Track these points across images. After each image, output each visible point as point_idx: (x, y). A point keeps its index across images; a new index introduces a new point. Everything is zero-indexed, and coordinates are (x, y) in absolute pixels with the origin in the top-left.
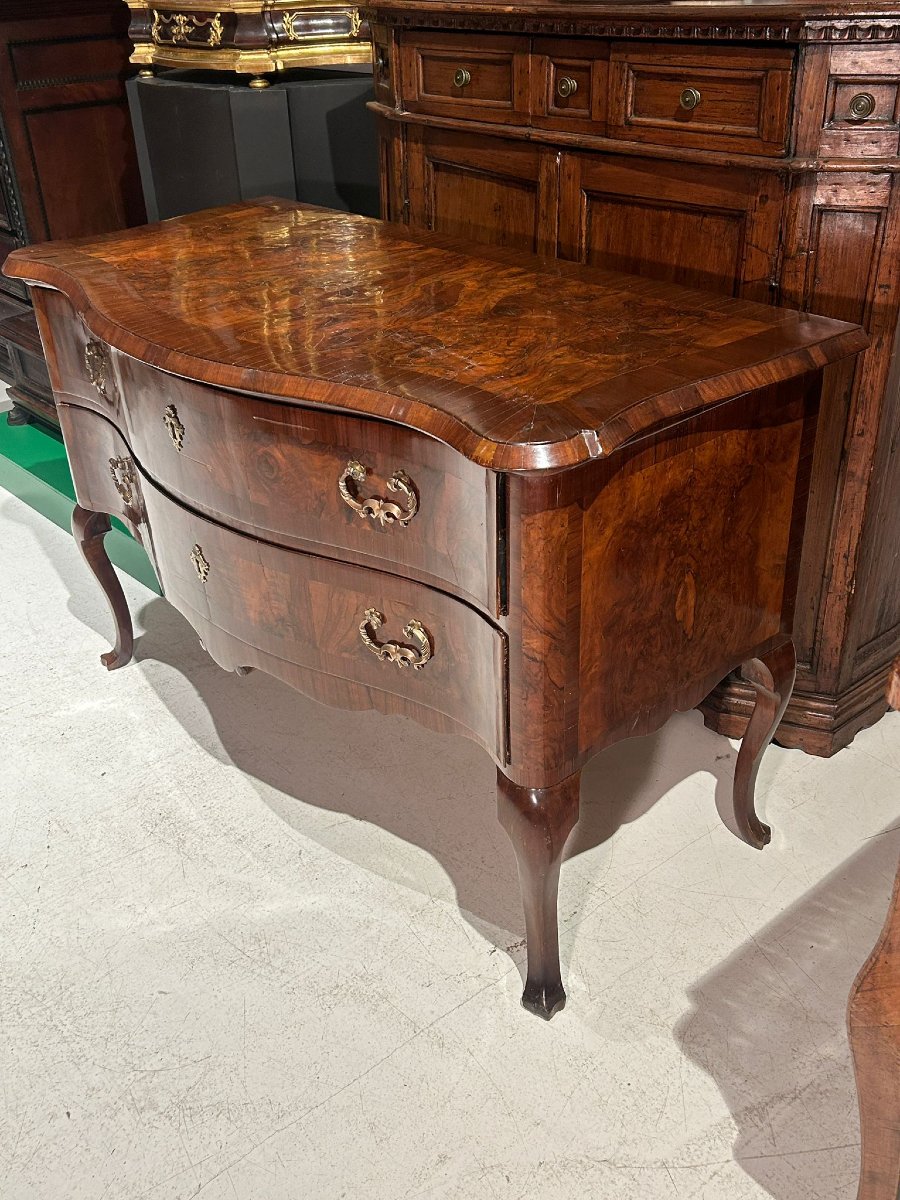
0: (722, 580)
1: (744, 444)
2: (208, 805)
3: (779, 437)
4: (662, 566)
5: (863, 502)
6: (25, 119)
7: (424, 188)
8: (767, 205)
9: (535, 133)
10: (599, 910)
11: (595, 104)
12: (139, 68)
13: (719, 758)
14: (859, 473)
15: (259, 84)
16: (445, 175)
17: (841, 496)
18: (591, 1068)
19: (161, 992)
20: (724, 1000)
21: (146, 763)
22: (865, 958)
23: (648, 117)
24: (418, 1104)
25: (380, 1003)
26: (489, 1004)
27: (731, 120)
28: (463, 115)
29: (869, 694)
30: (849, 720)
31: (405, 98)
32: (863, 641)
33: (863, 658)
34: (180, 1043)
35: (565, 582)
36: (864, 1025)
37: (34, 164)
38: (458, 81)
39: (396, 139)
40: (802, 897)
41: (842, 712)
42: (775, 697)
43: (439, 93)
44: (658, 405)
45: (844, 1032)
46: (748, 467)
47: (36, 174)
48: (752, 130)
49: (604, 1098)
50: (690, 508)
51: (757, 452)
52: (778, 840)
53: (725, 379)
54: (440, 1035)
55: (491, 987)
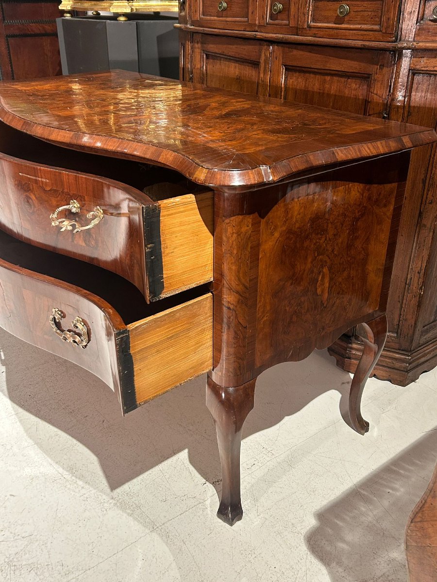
0: (345, 274)
1: (362, 193)
2: (57, 392)
3: (383, 192)
4: (310, 260)
5: (430, 242)
6: (7, 40)
7: (201, 68)
8: (384, 70)
9: (259, 35)
10: (268, 463)
11: (292, 17)
12: (63, 12)
13: (343, 383)
14: (429, 226)
15: (122, 19)
16: (212, 60)
17: (418, 238)
18: (254, 556)
19: (11, 495)
20: (336, 521)
21: (27, 368)
22: (418, 500)
23: (320, 23)
24: (149, 571)
25: (136, 510)
26: (198, 514)
27: (366, 22)
28: (222, 27)
29: (429, 353)
30: (417, 366)
31: (193, 19)
32: (427, 323)
33: (427, 331)
34: (17, 526)
35: (248, 262)
36: (416, 545)
37: (11, 63)
38: (220, 7)
39: (187, 42)
40: (385, 463)
41: (414, 361)
42: (374, 346)
43: (211, 15)
44: (309, 158)
45: (403, 546)
46: (363, 207)
47: (12, 68)
48: (377, 27)
49: (259, 575)
50: (327, 226)
51: (369, 198)
52: (373, 431)
53: (351, 148)
54: (167, 531)
55: (201, 505)
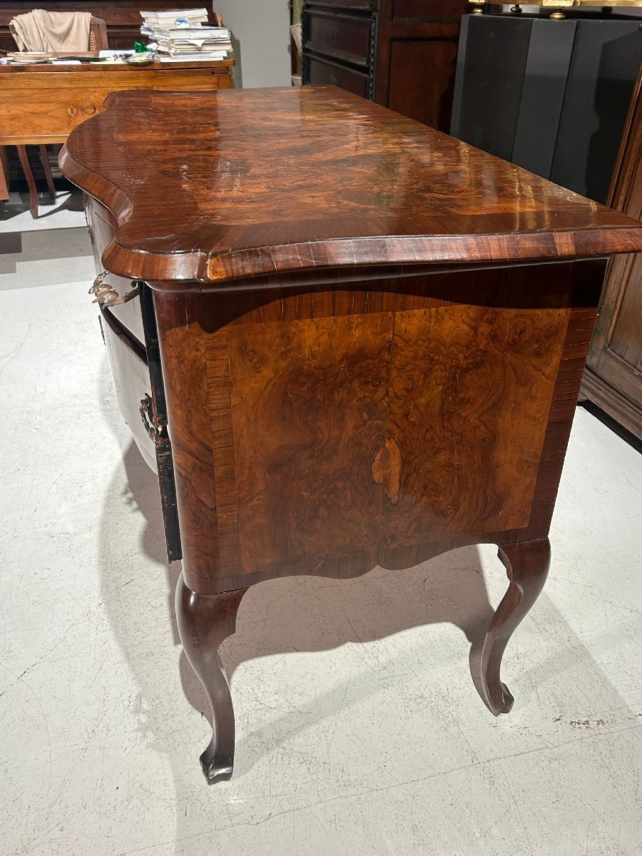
1: (473, 325)
4: (350, 424)
6: (391, 44)
12: (473, 6)
15: (557, 16)
25: (451, 725)
26: (542, 764)
35: (206, 408)
42: (520, 589)
46: (479, 350)
47: (389, 83)
50: (389, 373)
51: (494, 337)
54: (493, 773)
55: (547, 751)
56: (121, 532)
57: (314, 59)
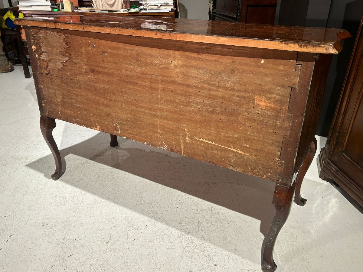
6: (247, 8)
56: (76, 227)
57: (218, 17)
